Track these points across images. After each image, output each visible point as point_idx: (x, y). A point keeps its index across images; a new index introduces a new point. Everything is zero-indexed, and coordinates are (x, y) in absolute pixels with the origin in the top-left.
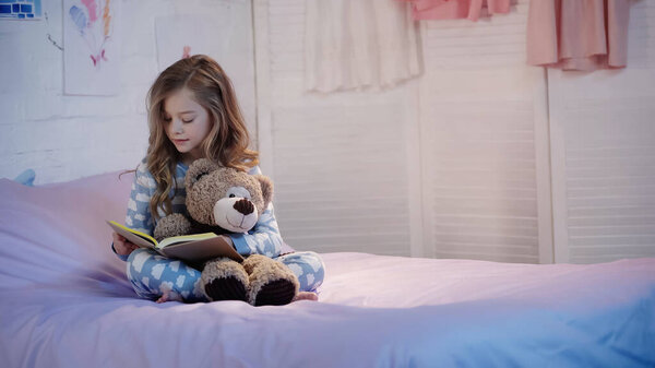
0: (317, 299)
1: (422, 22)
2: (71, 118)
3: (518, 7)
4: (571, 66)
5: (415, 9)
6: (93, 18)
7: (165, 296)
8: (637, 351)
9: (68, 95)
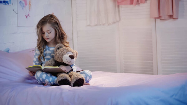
0: (90, 85)
1: (120, 6)
2: (20, 33)
3: (147, 1)
4: (162, 18)
5: (118, 2)
6: (26, 4)
7: (46, 84)
8: (181, 99)
9: (19, 27)
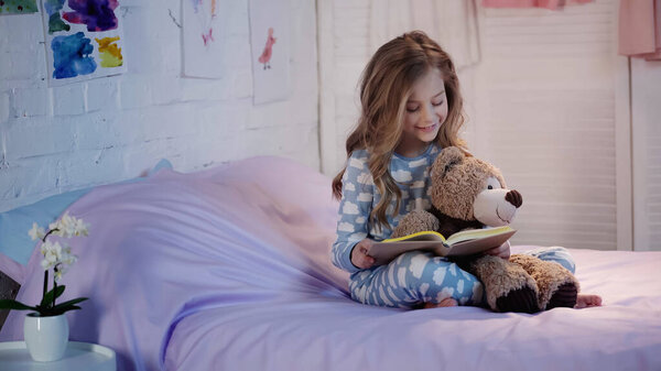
9: (187, 77)
